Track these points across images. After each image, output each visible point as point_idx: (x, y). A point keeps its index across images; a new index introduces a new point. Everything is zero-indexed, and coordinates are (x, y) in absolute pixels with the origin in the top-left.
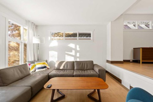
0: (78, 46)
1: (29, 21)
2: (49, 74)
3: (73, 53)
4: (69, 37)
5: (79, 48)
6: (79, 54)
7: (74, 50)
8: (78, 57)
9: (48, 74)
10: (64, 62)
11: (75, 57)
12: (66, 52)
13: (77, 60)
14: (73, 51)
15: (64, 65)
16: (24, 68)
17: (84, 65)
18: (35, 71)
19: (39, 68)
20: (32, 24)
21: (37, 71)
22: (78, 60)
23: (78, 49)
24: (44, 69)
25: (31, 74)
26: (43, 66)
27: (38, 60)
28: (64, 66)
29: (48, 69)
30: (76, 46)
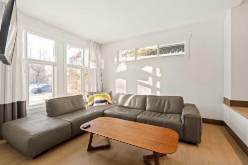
0: (158, 70)
1: (90, 41)
2: (105, 112)
3: (150, 82)
4: (151, 54)
5: (160, 73)
6: (161, 84)
7: (151, 76)
8: (158, 89)
9: (103, 111)
10: (131, 95)
11: (153, 88)
12: (139, 80)
13: (156, 93)
14: (150, 79)
15: (131, 100)
16: (77, 100)
17: (162, 103)
18: (93, 105)
19: (97, 102)
20: (94, 44)
21: (95, 105)
22: (158, 94)
23: (158, 74)
24: (104, 104)
25: (87, 108)
26: (103, 99)
27: (102, 91)
28: (130, 103)
29: (109, 104)
30: (154, 70)
